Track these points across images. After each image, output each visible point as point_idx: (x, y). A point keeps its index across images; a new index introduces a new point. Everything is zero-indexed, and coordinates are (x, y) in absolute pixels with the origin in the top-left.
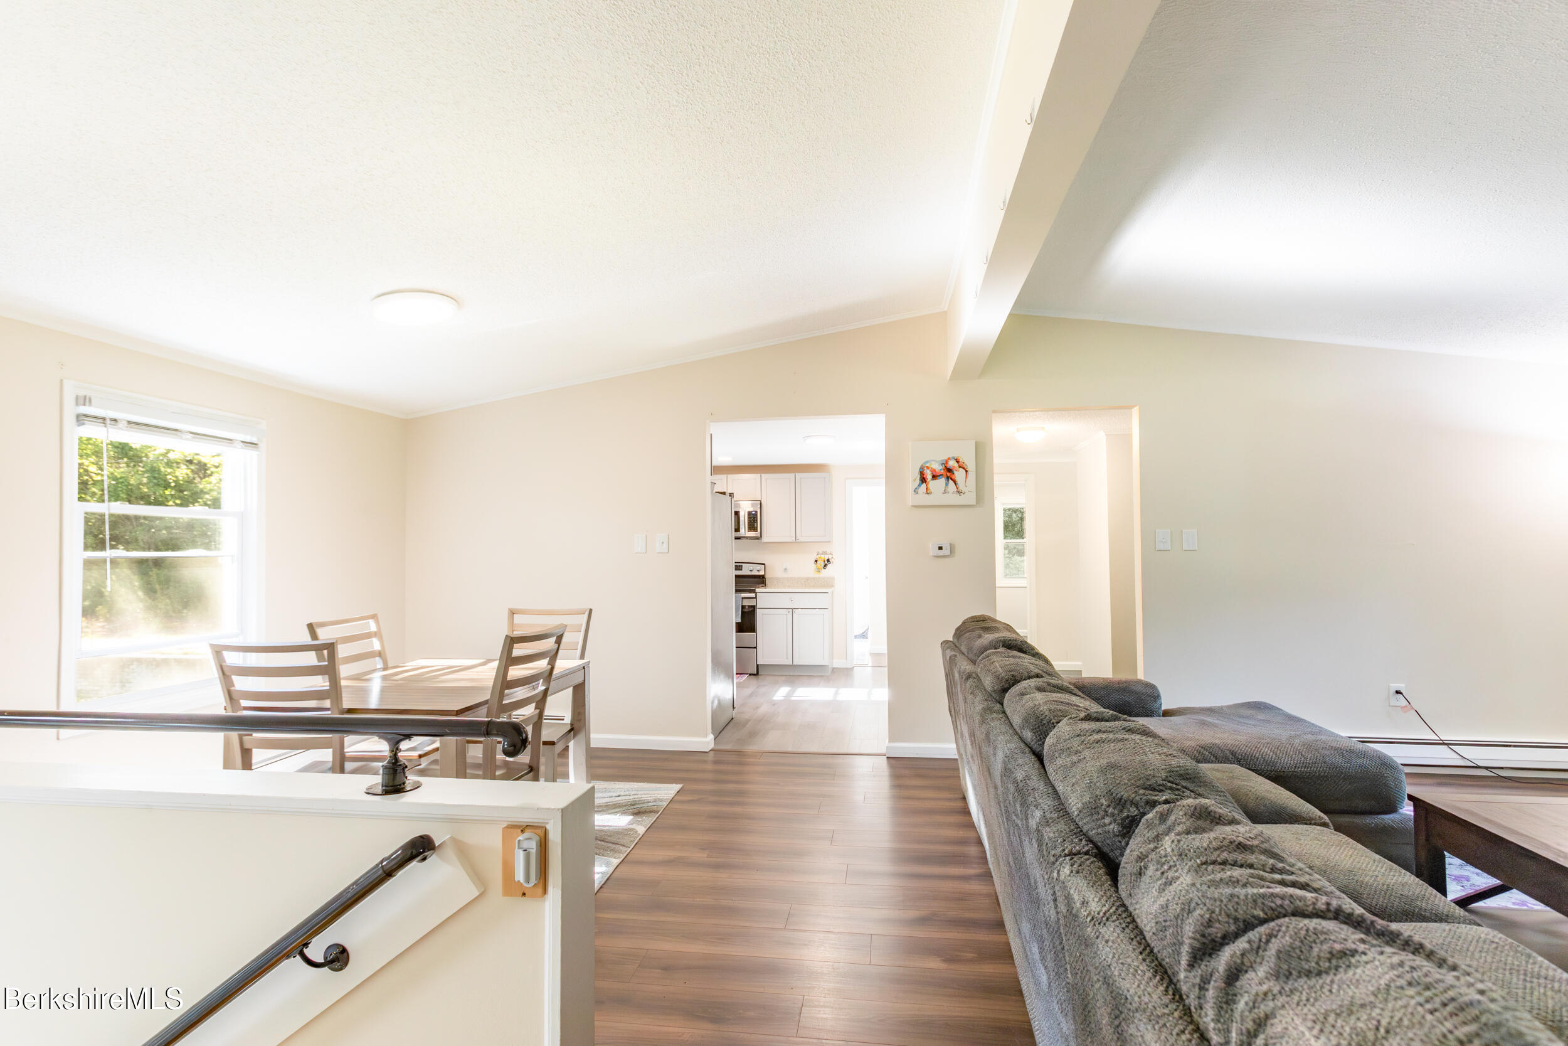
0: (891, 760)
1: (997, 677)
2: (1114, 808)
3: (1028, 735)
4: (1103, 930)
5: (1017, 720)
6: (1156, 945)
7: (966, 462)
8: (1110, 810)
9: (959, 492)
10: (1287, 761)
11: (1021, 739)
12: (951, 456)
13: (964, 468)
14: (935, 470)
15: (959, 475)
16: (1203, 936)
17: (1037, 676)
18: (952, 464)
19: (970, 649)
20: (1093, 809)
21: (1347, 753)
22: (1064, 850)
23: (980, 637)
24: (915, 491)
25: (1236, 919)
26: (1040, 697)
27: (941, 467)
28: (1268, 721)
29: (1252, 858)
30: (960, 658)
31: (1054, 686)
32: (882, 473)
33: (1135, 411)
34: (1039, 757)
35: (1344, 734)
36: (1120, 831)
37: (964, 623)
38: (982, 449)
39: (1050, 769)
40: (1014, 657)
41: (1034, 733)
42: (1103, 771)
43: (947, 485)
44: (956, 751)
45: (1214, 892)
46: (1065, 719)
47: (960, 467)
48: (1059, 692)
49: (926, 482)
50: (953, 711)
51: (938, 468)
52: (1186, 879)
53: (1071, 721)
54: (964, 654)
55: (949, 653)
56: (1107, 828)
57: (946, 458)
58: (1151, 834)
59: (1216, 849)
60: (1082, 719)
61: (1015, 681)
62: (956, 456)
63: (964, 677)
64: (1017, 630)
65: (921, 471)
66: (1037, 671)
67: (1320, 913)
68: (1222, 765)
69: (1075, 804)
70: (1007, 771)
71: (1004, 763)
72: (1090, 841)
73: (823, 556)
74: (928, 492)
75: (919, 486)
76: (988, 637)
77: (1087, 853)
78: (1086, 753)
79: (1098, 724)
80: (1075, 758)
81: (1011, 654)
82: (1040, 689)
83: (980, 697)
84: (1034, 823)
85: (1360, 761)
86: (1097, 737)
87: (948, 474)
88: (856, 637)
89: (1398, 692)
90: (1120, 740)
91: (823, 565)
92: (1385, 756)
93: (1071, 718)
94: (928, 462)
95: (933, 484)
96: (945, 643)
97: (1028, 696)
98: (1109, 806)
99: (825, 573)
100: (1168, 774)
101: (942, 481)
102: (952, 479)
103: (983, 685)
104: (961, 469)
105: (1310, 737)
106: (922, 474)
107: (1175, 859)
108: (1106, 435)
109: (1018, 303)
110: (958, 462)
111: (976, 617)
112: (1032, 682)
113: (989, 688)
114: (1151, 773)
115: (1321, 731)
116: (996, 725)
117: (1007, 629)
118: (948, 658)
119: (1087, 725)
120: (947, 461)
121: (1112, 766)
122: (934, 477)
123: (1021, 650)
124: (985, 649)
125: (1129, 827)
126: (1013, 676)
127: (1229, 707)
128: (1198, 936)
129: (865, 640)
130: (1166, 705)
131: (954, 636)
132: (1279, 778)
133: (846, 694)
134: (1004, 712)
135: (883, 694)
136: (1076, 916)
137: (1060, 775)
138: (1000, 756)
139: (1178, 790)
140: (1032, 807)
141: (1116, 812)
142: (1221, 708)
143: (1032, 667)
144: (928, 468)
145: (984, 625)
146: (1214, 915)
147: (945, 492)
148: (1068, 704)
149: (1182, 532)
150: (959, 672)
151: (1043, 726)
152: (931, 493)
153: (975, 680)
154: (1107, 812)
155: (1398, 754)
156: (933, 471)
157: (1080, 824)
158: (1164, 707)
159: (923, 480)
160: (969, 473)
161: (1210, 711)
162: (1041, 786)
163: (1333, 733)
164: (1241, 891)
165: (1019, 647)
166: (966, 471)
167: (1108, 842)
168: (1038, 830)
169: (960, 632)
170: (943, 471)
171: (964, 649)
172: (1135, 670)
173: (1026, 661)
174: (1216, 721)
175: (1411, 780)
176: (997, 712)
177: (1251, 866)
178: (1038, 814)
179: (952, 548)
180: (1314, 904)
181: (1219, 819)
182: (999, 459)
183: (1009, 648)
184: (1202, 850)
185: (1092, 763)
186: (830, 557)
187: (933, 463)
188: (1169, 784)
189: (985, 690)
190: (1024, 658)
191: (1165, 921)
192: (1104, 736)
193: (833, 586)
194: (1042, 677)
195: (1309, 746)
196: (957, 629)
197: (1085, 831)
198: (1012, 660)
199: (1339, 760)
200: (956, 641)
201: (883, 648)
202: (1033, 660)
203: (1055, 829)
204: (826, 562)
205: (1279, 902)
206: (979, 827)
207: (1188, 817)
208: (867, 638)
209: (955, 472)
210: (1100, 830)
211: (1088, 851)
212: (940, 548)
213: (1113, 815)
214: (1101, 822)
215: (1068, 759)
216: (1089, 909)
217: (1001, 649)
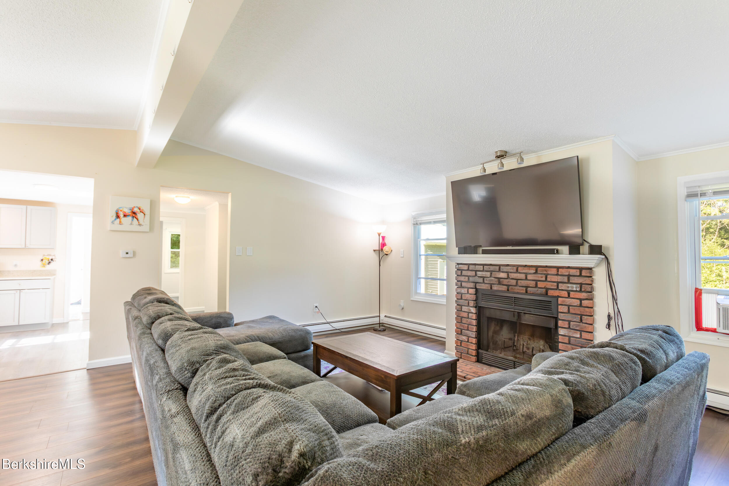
0: (91, 371)
1: (150, 317)
2: (189, 367)
3: (160, 342)
4: (174, 420)
5: (156, 336)
6: (195, 417)
7: (144, 209)
8: (188, 368)
9: (140, 225)
10: (277, 337)
11: (157, 345)
12: (135, 206)
13: (143, 213)
14: (125, 212)
15: (140, 216)
16: (212, 407)
17: (171, 314)
18: (136, 210)
19: (139, 305)
20: (181, 369)
21: (296, 330)
22: (166, 390)
23: (145, 298)
24: (113, 222)
25: (225, 397)
26: (169, 323)
27: (130, 211)
28: (273, 323)
29: (237, 373)
30: (133, 309)
31: (178, 318)
32: (91, 210)
33: (230, 195)
34: (163, 350)
35: (298, 324)
36: (191, 376)
37: (138, 291)
38: (154, 204)
39: (166, 356)
40: (162, 306)
41: (163, 340)
42: (188, 351)
43: (132, 220)
44: (131, 359)
45: (219, 389)
46: (178, 332)
47: (141, 212)
48: (179, 320)
49: (119, 218)
50: (129, 337)
51: (128, 211)
52: (210, 387)
53: (180, 332)
54: (135, 307)
55: (128, 307)
56: (186, 376)
57: (133, 206)
58: (202, 373)
59: (224, 373)
60: (186, 331)
61: (159, 317)
62: (139, 206)
63: (134, 319)
64: (168, 294)
65: (117, 212)
66: (171, 312)
67: (254, 386)
68: (254, 342)
69: (174, 368)
70: (147, 361)
71: (146, 357)
72: (180, 383)
73: (48, 257)
74: (120, 223)
75: (115, 220)
76: (150, 298)
77: (176, 389)
78: (183, 345)
79: (192, 332)
80: (178, 348)
81: (159, 305)
82: (170, 320)
83: (140, 327)
84: (155, 382)
85: (300, 333)
86: (190, 337)
87: (134, 215)
88: (72, 304)
89: (316, 307)
90: (200, 337)
91: (47, 262)
92: (308, 330)
93: (181, 331)
94: (121, 207)
95: (123, 220)
96: (126, 303)
97: (163, 324)
98: (187, 366)
99: (48, 267)
100: (216, 348)
101: (130, 218)
102: (135, 218)
103: (143, 322)
104: (141, 213)
105: (286, 327)
106: (117, 213)
107: (208, 381)
108: (219, 204)
109: (173, 135)
110: (140, 209)
111: (145, 288)
112: (167, 317)
113: (145, 323)
114: (209, 348)
115: (290, 324)
116: (146, 340)
117: (162, 293)
118: (127, 310)
119: (187, 333)
120: (133, 209)
121: (192, 349)
122: (125, 216)
123: (167, 303)
124: (147, 303)
125: (194, 373)
126: (158, 315)
127: (260, 319)
128: (210, 408)
129: (79, 305)
130: (236, 321)
131: (131, 300)
132: (273, 344)
133: (60, 338)
134: (151, 334)
135: (86, 335)
136: (165, 418)
137: (170, 358)
138: (145, 354)
139: (219, 353)
140: (155, 375)
141: (190, 368)
142: (257, 320)
143: (169, 310)
144: (121, 211)
145: (149, 292)
146: (217, 398)
147: (131, 224)
148: (182, 325)
149: (246, 248)
150: (131, 317)
151: (167, 336)
152: (122, 224)
153: (139, 320)
154: (186, 369)
155: (312, 329)
156: (124, 213)
157: (175, 377)
158: (235, 323)
159: (118, 217)
160: (146, 216)
161: (253, 321)
162: (162, 364)
163: (293, 324)
164: (228, 386)
165: (167, 302)
166: (144, 214)
167: (186, 381)
168: (156, 385)
169: (135, 297)
170: (130, 213)
171: (136, 305)
172: (225, 308)
173: (167, 307)
174: (254, 325)
175: (315, 338)
176: (148, 334)
177: (236, 376)
178: (157, 377)
179: (134, 253)
180: (253, 384)
181: (229, 361)
182: (163, 209)
183: (160, 302)
184: (219, 374)
185: (184, 349)
186: (53, 257)
187: (124, 208)
188: (215, 352)
189: (143, 324)
190: (166, 306)
191: (199, 407)
192: (193, 337)
193: (54, 275)
194: (173, 314)
195: (285, 330)
196: (133, 295)
197: (177, 379)
198: (160, 308)
199: (294, 334)
200: (132, 301)
201: (88, 310)
202: (171, 307)
203: (163, 382)
204: (50, 261)
205: (241, 386)
206: (140, 394)
207: (217, 363)
208: (80, 304)
209: (138, 214)
210: (183, 378)
211: (177, 388)
212: (127, 253)
213: (189, 369)
214: (183, 374)
215: (175, 349)
216: (171, 412)
217: (155, 303)
